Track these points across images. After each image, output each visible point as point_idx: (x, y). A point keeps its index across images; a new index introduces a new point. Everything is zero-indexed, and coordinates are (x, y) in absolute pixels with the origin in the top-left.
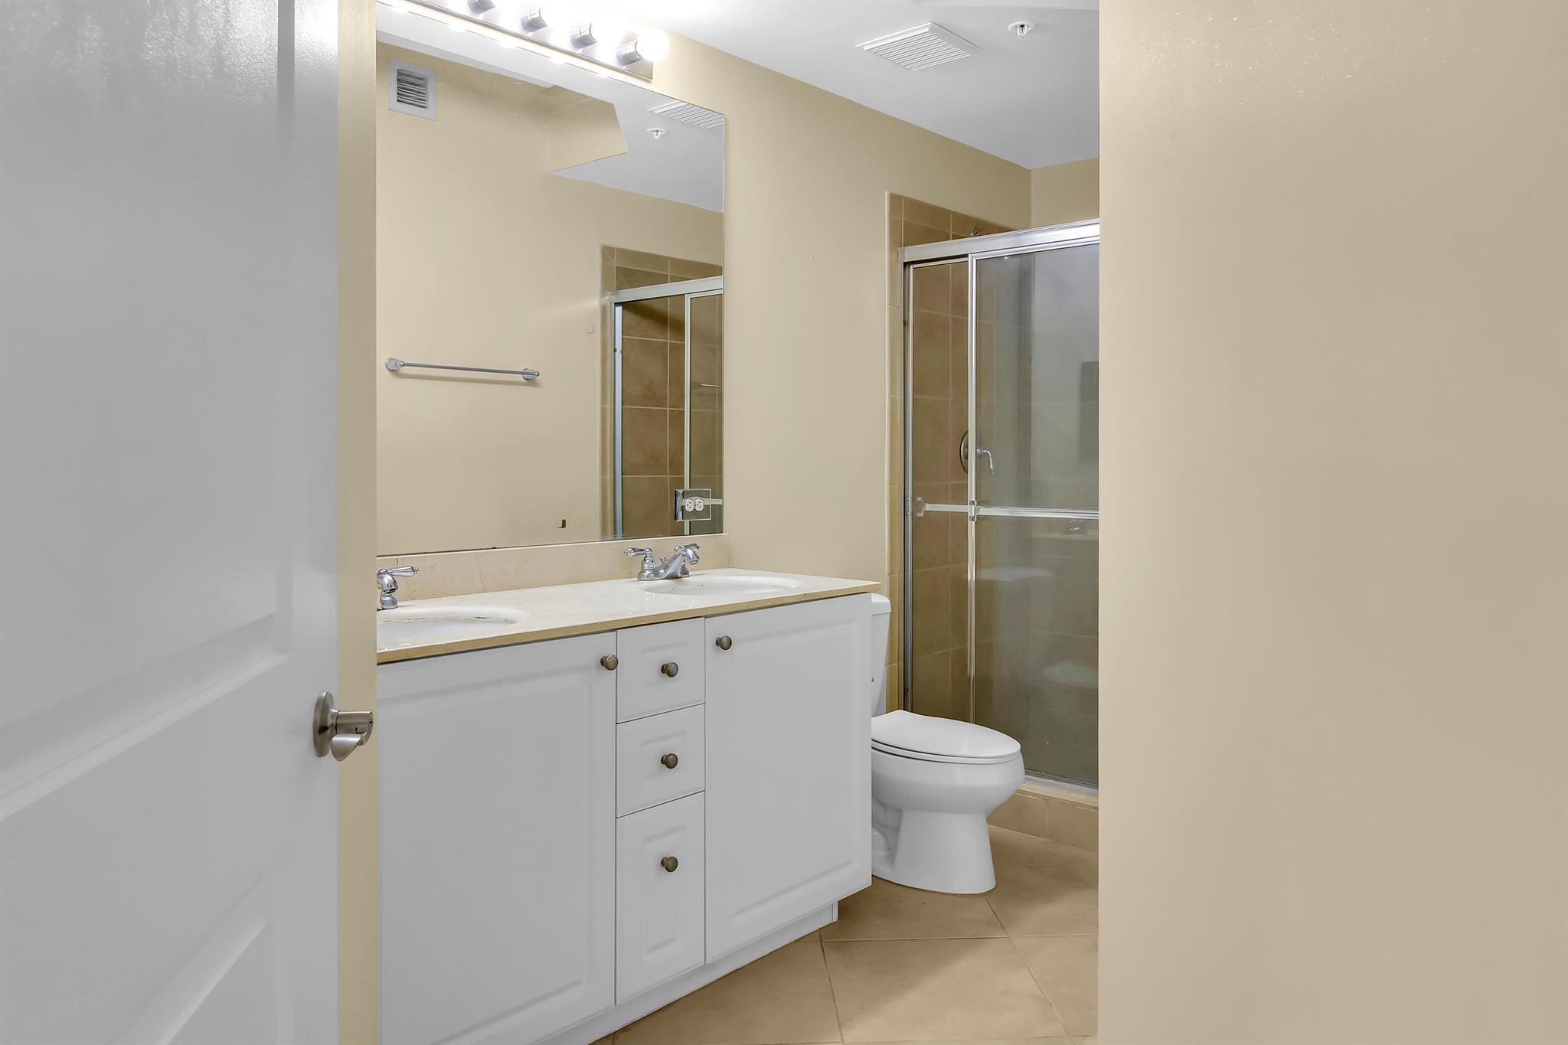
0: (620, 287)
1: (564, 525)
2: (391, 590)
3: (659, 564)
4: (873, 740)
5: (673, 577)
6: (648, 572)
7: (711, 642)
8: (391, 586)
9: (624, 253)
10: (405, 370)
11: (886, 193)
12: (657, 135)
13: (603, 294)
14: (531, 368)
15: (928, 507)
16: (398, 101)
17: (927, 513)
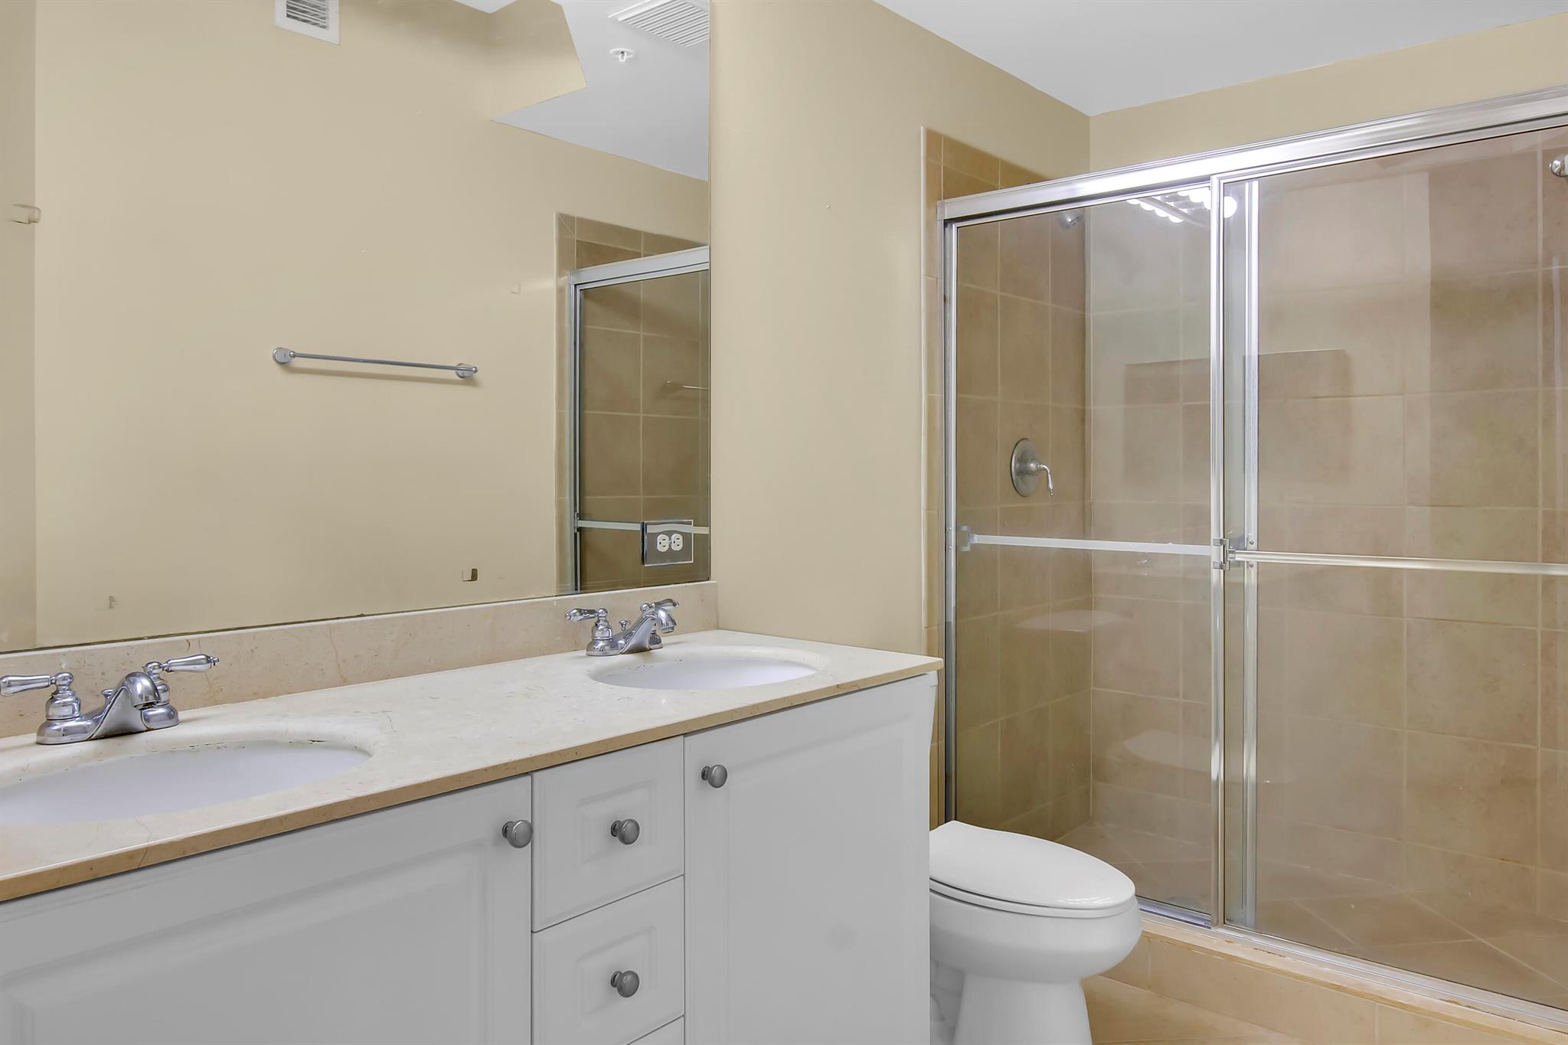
0: (581, 265)
1: (474, 576)
2: (147, 704)
3: (618, 629)
4: (931, 879)
5: (639, 649)
6: (601, 644)
7: (693, 775)
8: (147, 698)
9: (584, 223)
10: (298, 363)
11: (922, 128)
12: (623, 58)
13: (560, 274)
14: (468, 362)
15: (977, 539)
16: (288, 16)
17: (975, 547)
